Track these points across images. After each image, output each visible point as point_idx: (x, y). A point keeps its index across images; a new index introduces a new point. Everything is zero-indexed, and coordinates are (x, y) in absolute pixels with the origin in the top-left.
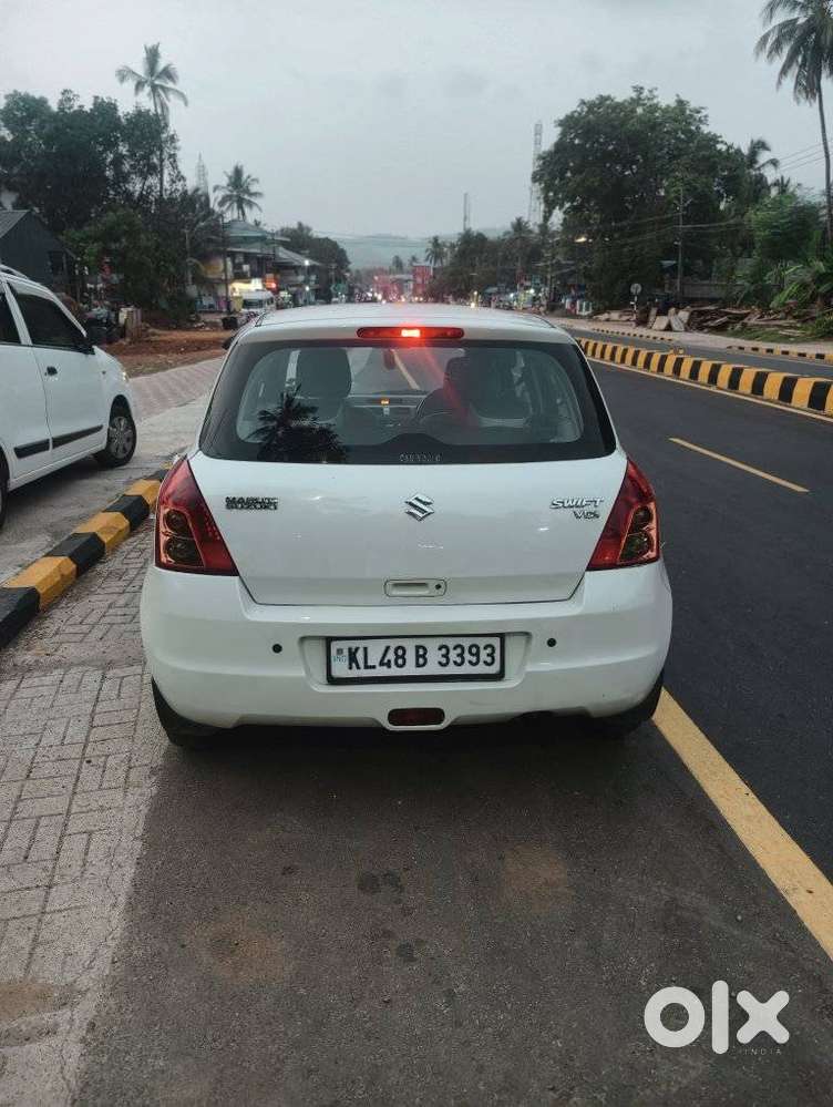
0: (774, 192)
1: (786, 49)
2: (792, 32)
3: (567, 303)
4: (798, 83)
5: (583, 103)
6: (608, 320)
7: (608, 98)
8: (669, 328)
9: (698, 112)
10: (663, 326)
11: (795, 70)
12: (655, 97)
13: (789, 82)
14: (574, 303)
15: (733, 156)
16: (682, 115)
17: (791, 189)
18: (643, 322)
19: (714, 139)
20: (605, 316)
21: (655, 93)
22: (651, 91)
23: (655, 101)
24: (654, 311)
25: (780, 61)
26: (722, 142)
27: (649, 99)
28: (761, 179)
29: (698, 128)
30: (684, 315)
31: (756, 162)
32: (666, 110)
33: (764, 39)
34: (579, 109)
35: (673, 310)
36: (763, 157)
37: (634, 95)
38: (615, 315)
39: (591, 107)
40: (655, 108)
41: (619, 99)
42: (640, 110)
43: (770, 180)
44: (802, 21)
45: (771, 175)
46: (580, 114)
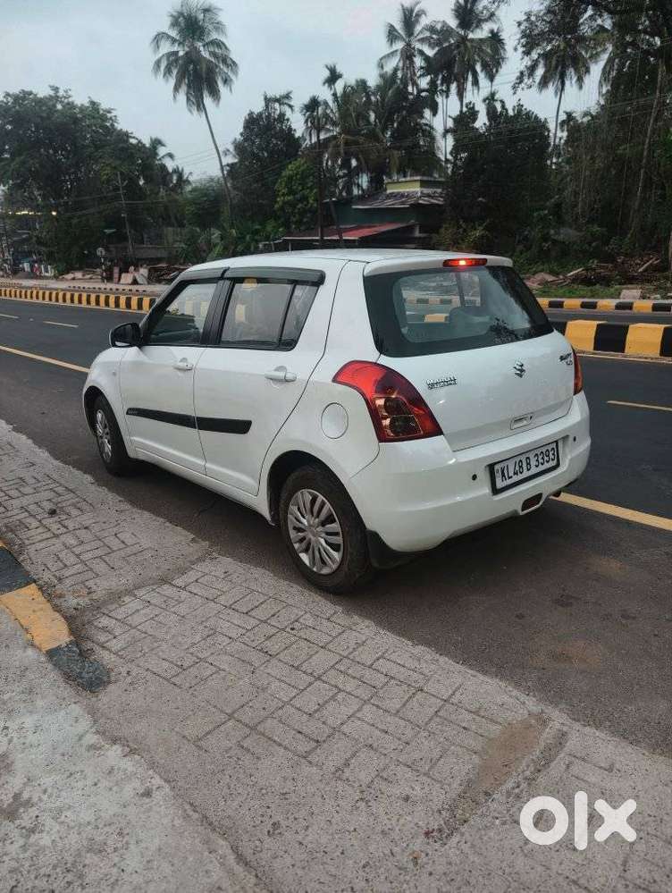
0: (175, 178)
1: (175, 72)
2: (176, 61)
3: (26, 266)
4: (188, 99)
5: (8, 95)
6: (74, 279)
7: (31, 93)
8: (135, 282)
9: (109, 112)
10: (130, 281)
11: (184, 89)
12: (70, 96)
13: (182, 97)
14: (32, 267)
15: (140, 147)
16: (96, 116)
17: (185, 177)
18: (109, 278)
19: (127, 135)
20: (70, 276)
21: (70, 93)
22: (66, 92)
23: (70, 100)
24: (116, 270)
25: (172, 82)
26: (134, 138)
27: (65, 98)
28: (163, 167)
29: (112, 125)
30: (144, 271)
31: (156, 154)
32: (82, 109)
33: (158, 63)
34: (5, 100)
35: (132, 268)
36: (162, 151)
37: (52, 93)
38: (79, 275)
39: (17, 98)
40: (71, 106)
41: (41, 95)
42: (59, 107)
43: (170, 170)
44: (181, 53)
45: (170, 165)
46: (7, 104)
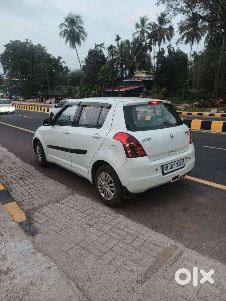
0: (65, 69)
1: (66, 36)
2: (67, 32)
3: (14, 97)
4: (70, 44)
5: (11, 41)
6: (30, 101)
7: (19, 41)
8: (50, 103)
9: (44, 48)
11: (69, 41)
12: (31, 42)
13: (68, 44)
14: (16, 97)
15: (54, 59)
16: (40, 48)
17: (68, 69)
18: (42, 102)
19: (50, 55)
20: (29, 100)
21: (32, 41)
22: (30, 41)
23: (32, 43)
24: (44, 99)
25: (65, 39)
26: (52, 56)
27: (30, 43)
28: (61, 66)
29: (45, 52)
30: (54, 100)
32: (36, 46)
33: (61, 33)
34: (10, 43)
35: (50, 98)
36: (61, 61)
37: (26, 41)
38: (32, 100)
39: (14, 42)
40: (32, 45)
41: (22, 42)
42: (28, 45)
43: (64, 67)
44: (68, 30)
45: (64, 65)
46: (10, 44)
